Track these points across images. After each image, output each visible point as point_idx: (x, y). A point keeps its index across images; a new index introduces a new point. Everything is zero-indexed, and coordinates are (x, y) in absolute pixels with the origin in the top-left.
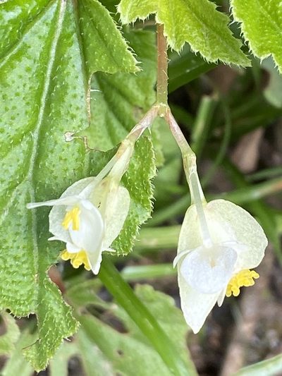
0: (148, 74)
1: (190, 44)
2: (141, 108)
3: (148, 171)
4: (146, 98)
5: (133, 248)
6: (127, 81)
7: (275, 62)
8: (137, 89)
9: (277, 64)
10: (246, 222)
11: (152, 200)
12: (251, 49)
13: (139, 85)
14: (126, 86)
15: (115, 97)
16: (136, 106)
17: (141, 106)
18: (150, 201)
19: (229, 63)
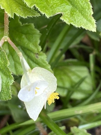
0: (36, 40)
1: (16, 13)
2: (37, 54)
3: (7, 63)
4: (38, 49)
5: (12, 96)
6: (29, 45)
7: (37, 7)
8: (34, 47)
9: (37, 8)
10: (47, 73)
11: (12, 74)
12: (27, 5)
13: (34, 45)
14: (29, 47)
15: (28, 52)
16: (35, 53)
17: (37, 53)
18: (12, 75)
19: (32, 17)
